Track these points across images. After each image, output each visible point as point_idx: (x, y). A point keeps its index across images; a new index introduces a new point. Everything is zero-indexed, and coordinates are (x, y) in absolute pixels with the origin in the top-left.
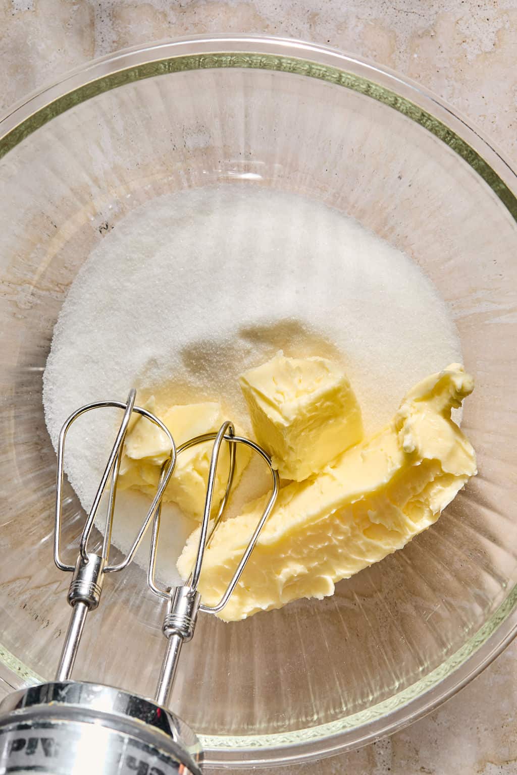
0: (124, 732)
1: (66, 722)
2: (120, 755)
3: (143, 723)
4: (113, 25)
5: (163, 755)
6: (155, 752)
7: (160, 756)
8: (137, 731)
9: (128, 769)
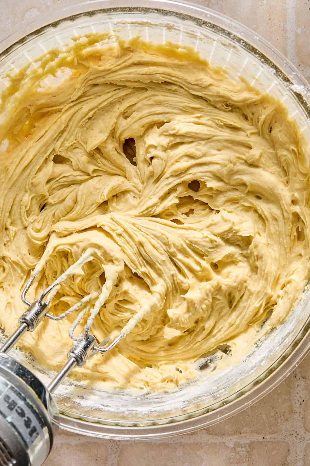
0: (10, 381)
2: (3, 392)
5: (28, 403)
6: (24, 399)
7: (26, 403)
8: (17, 384)
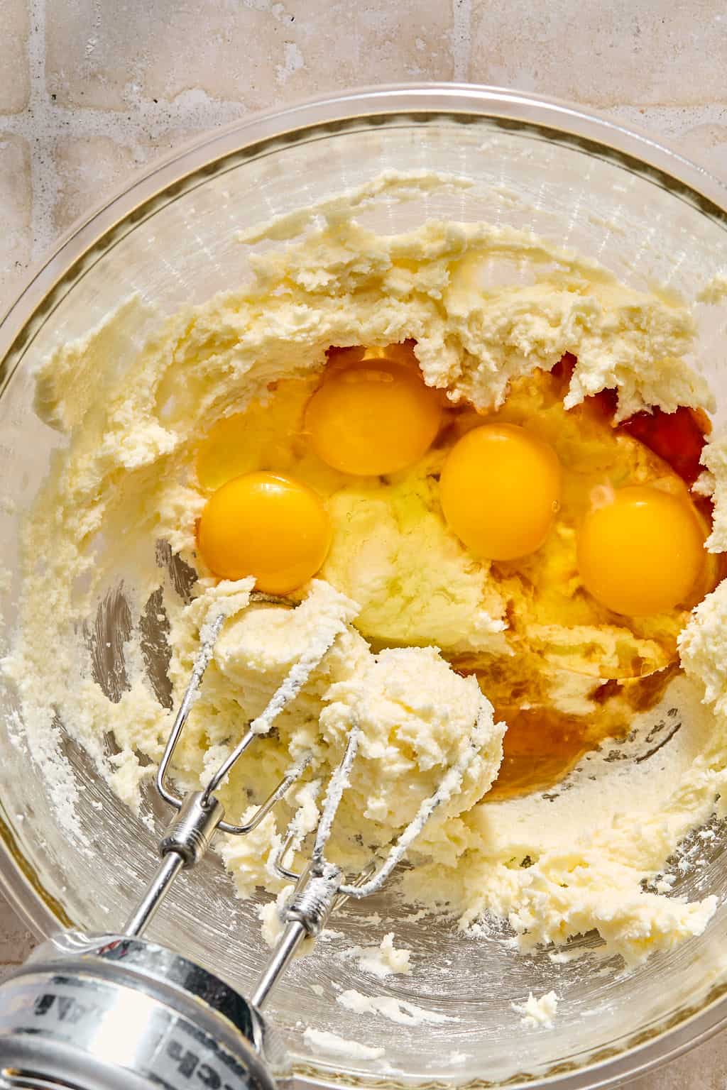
0: (174, 1008)
1: (99, 981)
2: (161, 1037)
3: (206, 1005)
4: (57, 167)
5: (223, 1053)
6: (212, 1045)
7: (218, 1052)
8: (193, 1011)
9: (167, 1057)
